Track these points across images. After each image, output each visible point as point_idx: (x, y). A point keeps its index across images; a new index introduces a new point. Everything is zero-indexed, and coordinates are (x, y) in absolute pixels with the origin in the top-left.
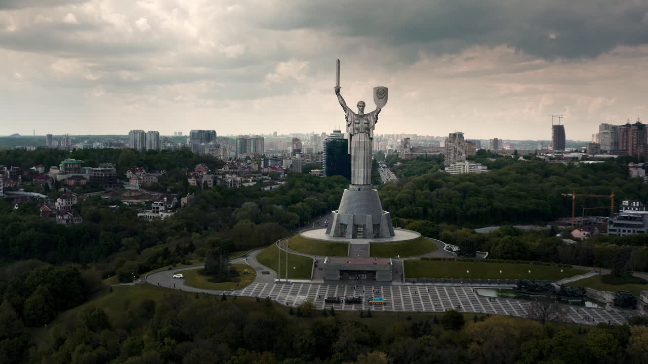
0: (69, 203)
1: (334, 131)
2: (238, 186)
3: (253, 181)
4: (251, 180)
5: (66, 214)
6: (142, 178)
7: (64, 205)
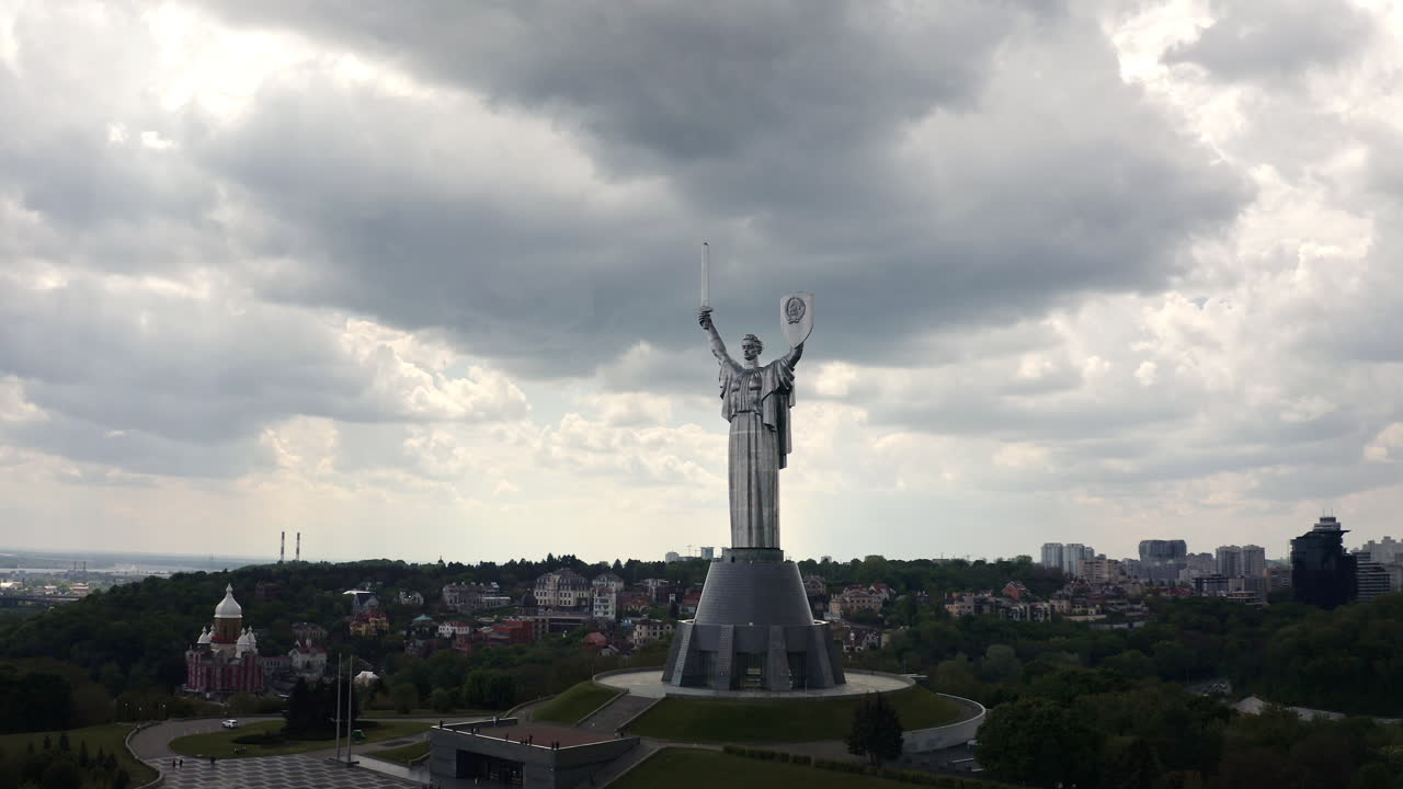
0: (655, 634)
1: (1322, 520)
2: (1042, 619)
3: (1098, 613)
4: (1093, 610)
5: (606, 647)
6: (848, 599)
7: (644, 635)
